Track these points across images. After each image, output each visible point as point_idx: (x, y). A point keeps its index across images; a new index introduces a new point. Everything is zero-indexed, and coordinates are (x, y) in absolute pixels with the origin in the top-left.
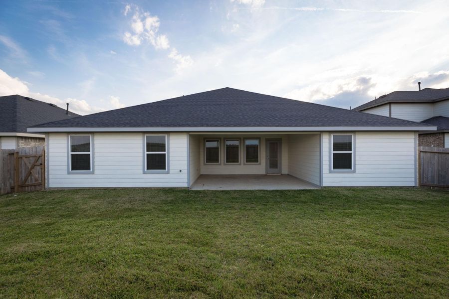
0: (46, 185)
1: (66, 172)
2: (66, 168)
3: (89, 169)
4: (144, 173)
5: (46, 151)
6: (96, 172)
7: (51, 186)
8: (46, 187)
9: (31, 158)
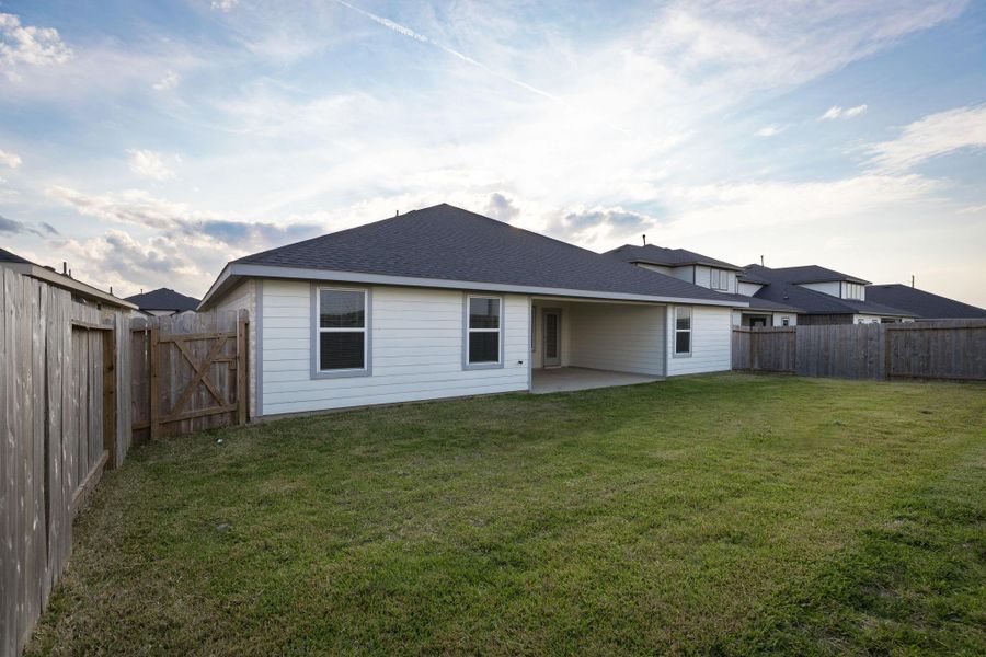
0: (252, 410)
1: (307, 375)
2: (306, 365)
3: (362, 366)
4: (465, 369)
5: (252, 325)
6: (375, 371)
7: (267, 410)
8: (252, 415)
9: (200, 343)
